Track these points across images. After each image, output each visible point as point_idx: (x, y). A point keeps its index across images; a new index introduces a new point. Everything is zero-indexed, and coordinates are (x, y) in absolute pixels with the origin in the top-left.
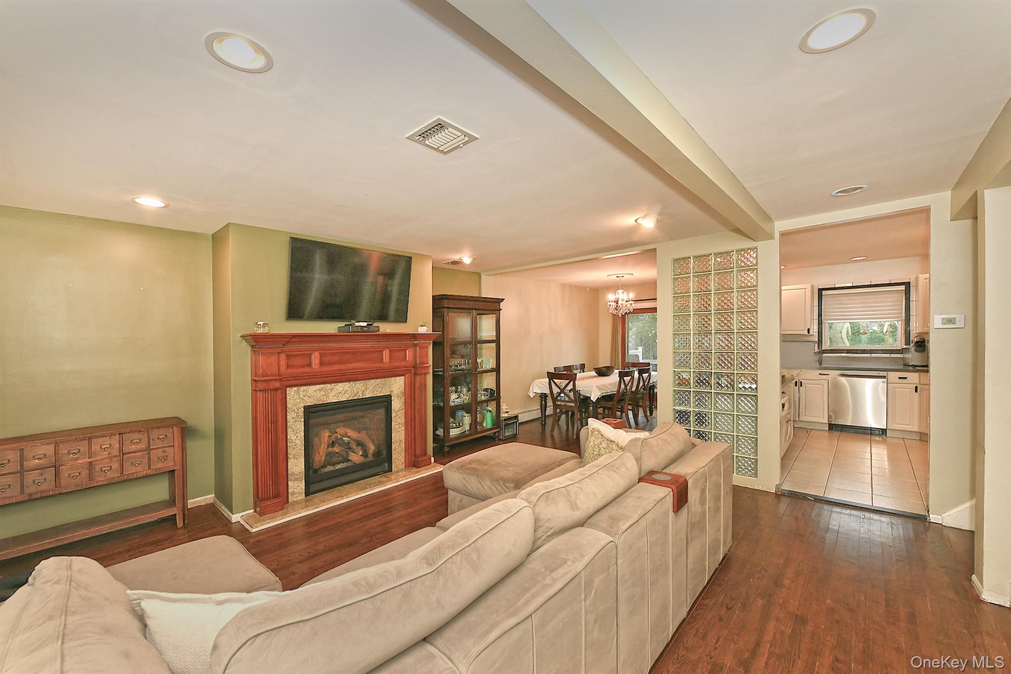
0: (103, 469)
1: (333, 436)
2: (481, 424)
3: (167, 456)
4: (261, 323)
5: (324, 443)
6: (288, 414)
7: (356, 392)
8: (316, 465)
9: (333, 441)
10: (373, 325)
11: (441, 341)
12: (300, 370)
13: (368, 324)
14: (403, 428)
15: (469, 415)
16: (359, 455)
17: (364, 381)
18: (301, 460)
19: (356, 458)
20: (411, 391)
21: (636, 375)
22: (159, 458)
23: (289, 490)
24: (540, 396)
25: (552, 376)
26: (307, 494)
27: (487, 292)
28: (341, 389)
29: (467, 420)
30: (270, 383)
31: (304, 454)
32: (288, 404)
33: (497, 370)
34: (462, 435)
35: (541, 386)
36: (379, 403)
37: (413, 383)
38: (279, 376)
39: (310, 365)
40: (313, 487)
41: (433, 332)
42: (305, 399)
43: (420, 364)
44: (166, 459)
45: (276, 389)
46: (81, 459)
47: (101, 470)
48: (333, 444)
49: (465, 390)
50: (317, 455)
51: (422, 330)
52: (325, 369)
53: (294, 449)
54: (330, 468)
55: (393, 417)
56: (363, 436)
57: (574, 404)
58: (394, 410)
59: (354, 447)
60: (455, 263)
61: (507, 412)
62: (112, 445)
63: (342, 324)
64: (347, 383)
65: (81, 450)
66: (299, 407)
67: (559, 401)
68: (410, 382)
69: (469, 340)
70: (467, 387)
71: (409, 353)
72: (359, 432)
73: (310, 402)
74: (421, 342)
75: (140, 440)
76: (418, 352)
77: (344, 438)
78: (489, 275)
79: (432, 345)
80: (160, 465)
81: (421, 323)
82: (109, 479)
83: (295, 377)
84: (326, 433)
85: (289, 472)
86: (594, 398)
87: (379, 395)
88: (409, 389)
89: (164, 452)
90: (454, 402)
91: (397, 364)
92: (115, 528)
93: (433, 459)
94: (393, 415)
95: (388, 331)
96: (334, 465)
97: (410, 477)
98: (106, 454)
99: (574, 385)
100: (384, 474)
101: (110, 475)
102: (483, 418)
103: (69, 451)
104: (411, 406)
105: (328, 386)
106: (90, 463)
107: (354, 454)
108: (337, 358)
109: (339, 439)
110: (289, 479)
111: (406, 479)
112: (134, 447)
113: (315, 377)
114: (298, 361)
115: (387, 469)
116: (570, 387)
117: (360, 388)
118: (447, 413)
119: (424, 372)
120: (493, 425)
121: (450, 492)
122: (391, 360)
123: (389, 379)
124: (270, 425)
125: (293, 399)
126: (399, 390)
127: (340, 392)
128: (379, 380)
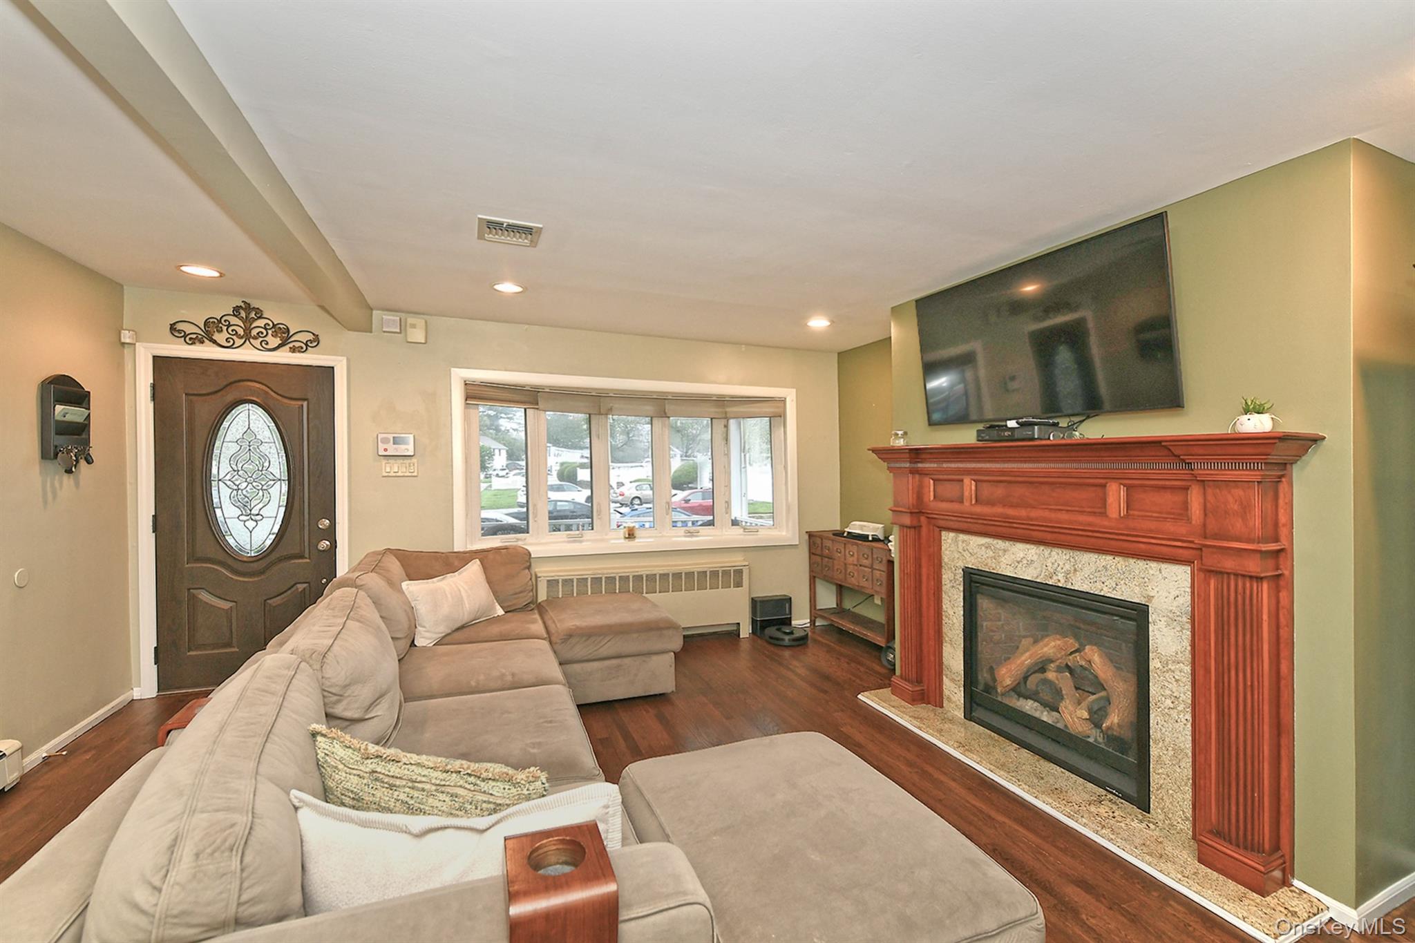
3: (882, 580)
4: (900, 433)
12: (951, 506)
16: (1079, 716)
22: (877, 580)
23: (944, 690)
26: (967, 716)
28: (1022, 556)
36: (1117, 616)
38: (910, 507)
40: (979, 712)
42: (965, 556)
43: (1209, 538)
44: (881, 585)
46: (841, 559)
51: (1255, 422)
52: (988, 510)
55: (1151, 668)
58: (1156, 651)
62: (854, 554)
65: (841, 551)
66: (958, 565)
73: (971, 563)
75: (868, 556)
80: (877, 588)
85: (945, 663)
87: (1109, 595)
88: (1201, 606)
89: (880, 575)
91: (1156, 526)
94: (1154, 663)
98: (852, 561)
100: (1120, 800)
103: (837, 549)
106: (845, 565)
107: (1070, 707)
110: (944, 672)
113: (965, 520)
114: (947, 491)
115: (1135, 795)
117: (1061, 563)
122: (1134, 513)
123: (1140, 562)
125: (950, 551)
126: (1175, 604)
127: (1019, 559)
128: (1111, 557)
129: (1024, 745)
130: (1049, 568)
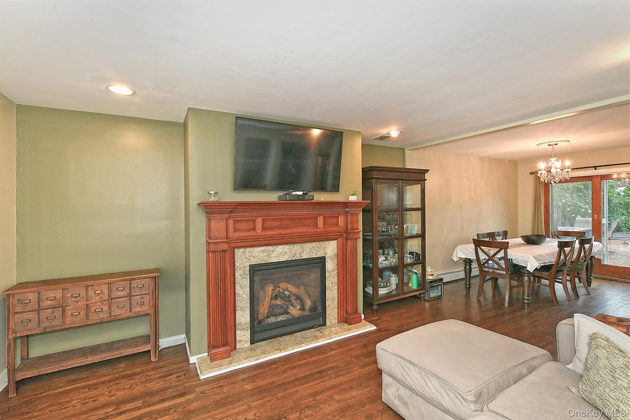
0: (96, 311)
1: (276, 290)
2: (407, 284)
3: (144, 302)
4: (213, 192)
5: (268, 297)
6: (236, 271)
7: (294, 254)
8: (261, 317)
9: (276, 294)
10: (308, 194)
11: (370, 208)
12: (245, 234)
13: (303, 193)
14: (336, 287)
15: (396, 275)
16: (298, 309)
17: (302, 244)
18: (247, 312)
19: (295, 311)
20: (343, 253)
21: (577, 245)
22: (137, 303)
23: (237, 338)
24: (464, 261)
25: (478, 243)
26: (253, 342)
27: (411, 163)
28: (281, 251)
29: (394, 280)
30: (220, 245)
31: (249, 307)
32: (236, 263)
33: (422, 236)
34: (389, 295)
35: (466, 251)
36: (315, 264)
37: (345, 245)
38: (227, 238)
39: (254, 229)
40: (258, 336)
41: (362, 200)
42: (251, 259)
43: (351, 230)
44: (143, 305)
45: (225, 251)
46: (81, 302)
47: (95, 311)
48: (276, 297)
49: (391, 253)
50: (262, 307)
51: (353, 198)
52: (268, 233)
53: (241, 302)
54: (272, 320)
55: (326, 276)
56: (301, 292)
57: (505, 273)
58: (328, 270)
59: (293, 301)
60: (383, 138)
61: (432, 275)
62: (103, 292)
63: (282, 193)
64: (286, 246)
65: (80, 294)
66: (246, 265)
67: (486, 267)
68: (342, 245)
69: (396, 207)
70: (393, 249)
71: (341, 220)
72: (298, 287)
73: (254, 262)
74: (351, 209)
75: (124, 288)
76: (349, 219)
77: (285, 292)
78: (412, 150)
79: (362, 212)
80: (138, 309)
81: (352, 193)
82: (101, 319)
83: (242, 240)
84: (270, 287)
85: (237, 322)
86: (531, 268)
87: (315, 257)
88: (341, 251)
89: (142, 298)
90: (382, 264)
91: (331, 229)
92: (105, 358)
93: (363, 316)
94: (327, 275)
95: (322, 199)
96: (276, 316)
97: (342, 335)
98: (99, 299)
99: (506, 253)
100: (319, 328)
101: (101, 315)
102: (410, 279)
103: (72, 295)
104: (343, 267)
105: (270, 248)
106: (87, 305)
107: (293, 308)
108: (277, 223)
109: (281, 293)
110: (237, 328)
111: (339, 336)
112: (119, 294)
113: (258, 240)
114: (244, 226)
115: (322, 323)
116: (501, 254)
117: (298, 250)
118: (376, 274)
119: (355, 236)
120: (419, 287)
121: (384, 376)
122: (325, 226)
123: (323, 243)
124: (219, 282)
125: (240, 259)
126: (332, 253)
127: (280, 253)
128: (315, 243)
129: (281, 335)
130: (293, 253)
